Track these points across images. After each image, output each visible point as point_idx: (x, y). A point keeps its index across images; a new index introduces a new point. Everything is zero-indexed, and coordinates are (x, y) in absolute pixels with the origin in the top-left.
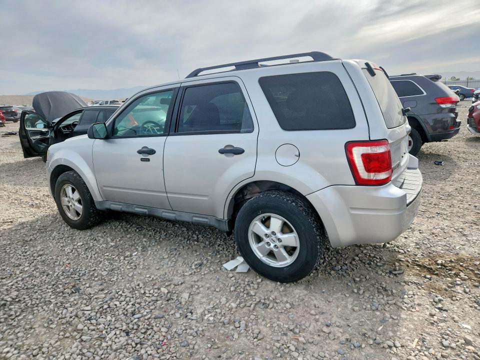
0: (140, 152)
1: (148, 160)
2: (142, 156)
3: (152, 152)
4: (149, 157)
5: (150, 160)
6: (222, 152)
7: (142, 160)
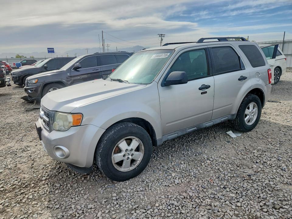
0: (200, 89)
1: (206, 92)
2: (201, 91)
3: (208, 87)
4: (206, 90)
5: (207, 92)
6: (239, 80)
7: (202, 93)
